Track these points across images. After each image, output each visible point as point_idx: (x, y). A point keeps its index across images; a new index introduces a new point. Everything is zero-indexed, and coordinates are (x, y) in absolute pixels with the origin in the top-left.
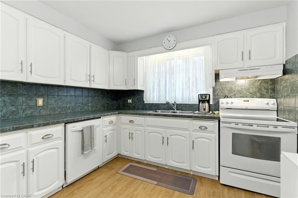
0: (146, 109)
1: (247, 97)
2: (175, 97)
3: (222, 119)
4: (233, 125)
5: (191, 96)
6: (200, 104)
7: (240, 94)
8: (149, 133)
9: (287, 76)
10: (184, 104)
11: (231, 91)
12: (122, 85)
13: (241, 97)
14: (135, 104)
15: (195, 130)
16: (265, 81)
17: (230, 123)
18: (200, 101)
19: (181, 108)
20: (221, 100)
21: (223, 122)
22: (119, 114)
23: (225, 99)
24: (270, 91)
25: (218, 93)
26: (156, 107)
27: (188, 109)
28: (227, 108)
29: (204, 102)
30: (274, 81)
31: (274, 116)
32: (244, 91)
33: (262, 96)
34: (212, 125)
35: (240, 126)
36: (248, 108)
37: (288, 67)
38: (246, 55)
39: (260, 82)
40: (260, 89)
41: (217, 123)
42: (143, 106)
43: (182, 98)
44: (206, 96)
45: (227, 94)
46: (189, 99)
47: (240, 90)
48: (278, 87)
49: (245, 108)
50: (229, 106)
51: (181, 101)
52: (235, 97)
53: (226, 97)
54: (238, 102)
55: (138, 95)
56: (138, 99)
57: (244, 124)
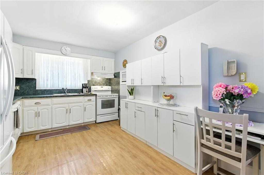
0: (38, 94)
1: (102, 85)
2: (66, 85)
3: (97, 95)
4: (102, 97)
5: (77, 85)
6: (84, 89)
7: (99, 84)
8: (55, 109)
9: (115, 78)
10: (71, 89)
11: (96, 82)
12: (18, 74)
13: (100, 85)
14: (24, 90)
15: (86, 102)
16: (107, 79)
17: (101, 96)
18: (83, 87)
19: (69, 92)
20: (92, 87)
21: (98, 96)
22: (22, 98)
23: (94, 86)
24: (109, 83)
25: (90, 83)
26: (49, 92)
27: (74, 92)
28: (95, 91)
29: (85, 87)
30: (110, 79)
31: (110, 93)
32: (101, 82)
33: (107, 85)
34: (93, 98)
35: (104, 97)
36: (103, 90)
37: (116, 75)
38: (104, 68)
39: (106, 79)
40: (106, 82)
41: (95, 97)
42: (34, 92)
43: (71, 86)
44: (87, 85)
45: (94, 84)
46: (75, 86)
47: (99, 82)
48: (112, 82)
49: (102, 90)
50: (96, 89)
51: (70, 87)
52: (97, 85)
53: (94, 85)
54: (99, 88)
55: (28, 83)
56: (28, 86)
57: (105, 96)
